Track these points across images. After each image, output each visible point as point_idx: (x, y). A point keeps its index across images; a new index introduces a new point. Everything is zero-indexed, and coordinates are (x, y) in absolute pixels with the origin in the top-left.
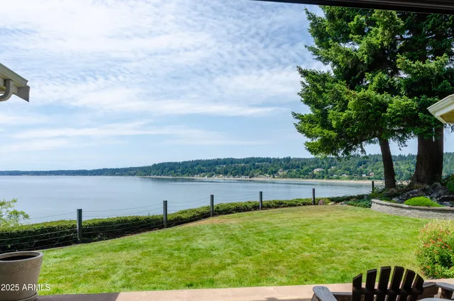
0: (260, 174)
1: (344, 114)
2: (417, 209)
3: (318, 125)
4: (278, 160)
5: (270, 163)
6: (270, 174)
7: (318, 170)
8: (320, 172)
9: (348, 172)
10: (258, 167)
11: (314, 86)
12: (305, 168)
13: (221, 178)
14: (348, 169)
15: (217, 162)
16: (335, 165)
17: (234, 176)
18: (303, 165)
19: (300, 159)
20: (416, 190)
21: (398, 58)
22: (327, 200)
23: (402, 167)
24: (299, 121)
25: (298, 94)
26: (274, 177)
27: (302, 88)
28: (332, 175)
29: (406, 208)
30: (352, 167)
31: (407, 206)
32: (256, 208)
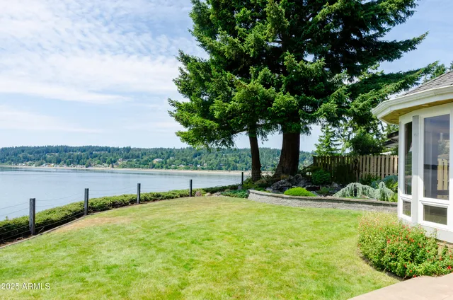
0: (98, 163)
1: (229, 106)
2: (297, 199)
3: (196, 115)
4: (118, 149)
5: (109, 152)
6: (109, 163)
7: (157, 160)
8: (159, 162)
9: (185, 163)
10: (96, 156)
11: (196, 74)
12: (145, 158)
13: (53, 167)
14: (185, 160)
15: (48, 150)
16: (173, 156)
17: (68, 165)
18: (143, 155)
19: (139, 150)
20: (284, 181)
21: (287, 55)
22: (202, 192)
23: (230, 159)
24: (175, 108)
25: (174, 80)
26: (113, 167)
27: (180, 74)
28: (170, 165)
29: (287, 198)
30: (188, 158)
31: (288, 196)
32: (133, 202)
